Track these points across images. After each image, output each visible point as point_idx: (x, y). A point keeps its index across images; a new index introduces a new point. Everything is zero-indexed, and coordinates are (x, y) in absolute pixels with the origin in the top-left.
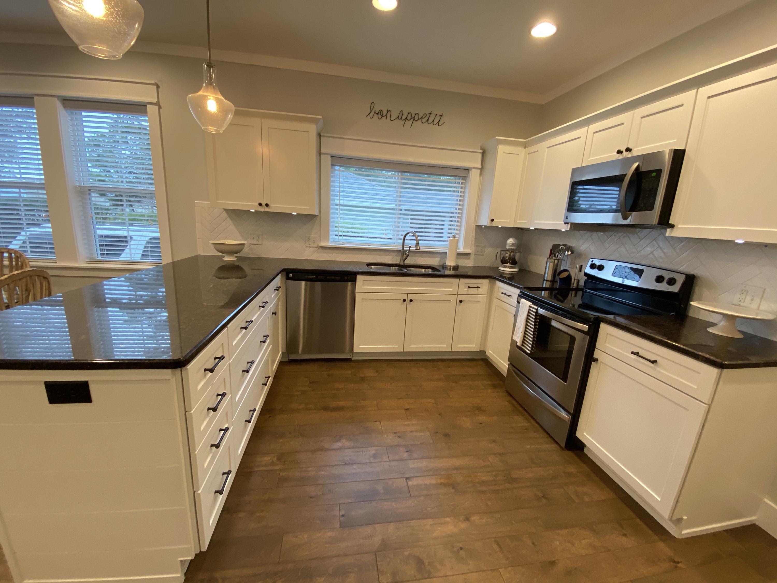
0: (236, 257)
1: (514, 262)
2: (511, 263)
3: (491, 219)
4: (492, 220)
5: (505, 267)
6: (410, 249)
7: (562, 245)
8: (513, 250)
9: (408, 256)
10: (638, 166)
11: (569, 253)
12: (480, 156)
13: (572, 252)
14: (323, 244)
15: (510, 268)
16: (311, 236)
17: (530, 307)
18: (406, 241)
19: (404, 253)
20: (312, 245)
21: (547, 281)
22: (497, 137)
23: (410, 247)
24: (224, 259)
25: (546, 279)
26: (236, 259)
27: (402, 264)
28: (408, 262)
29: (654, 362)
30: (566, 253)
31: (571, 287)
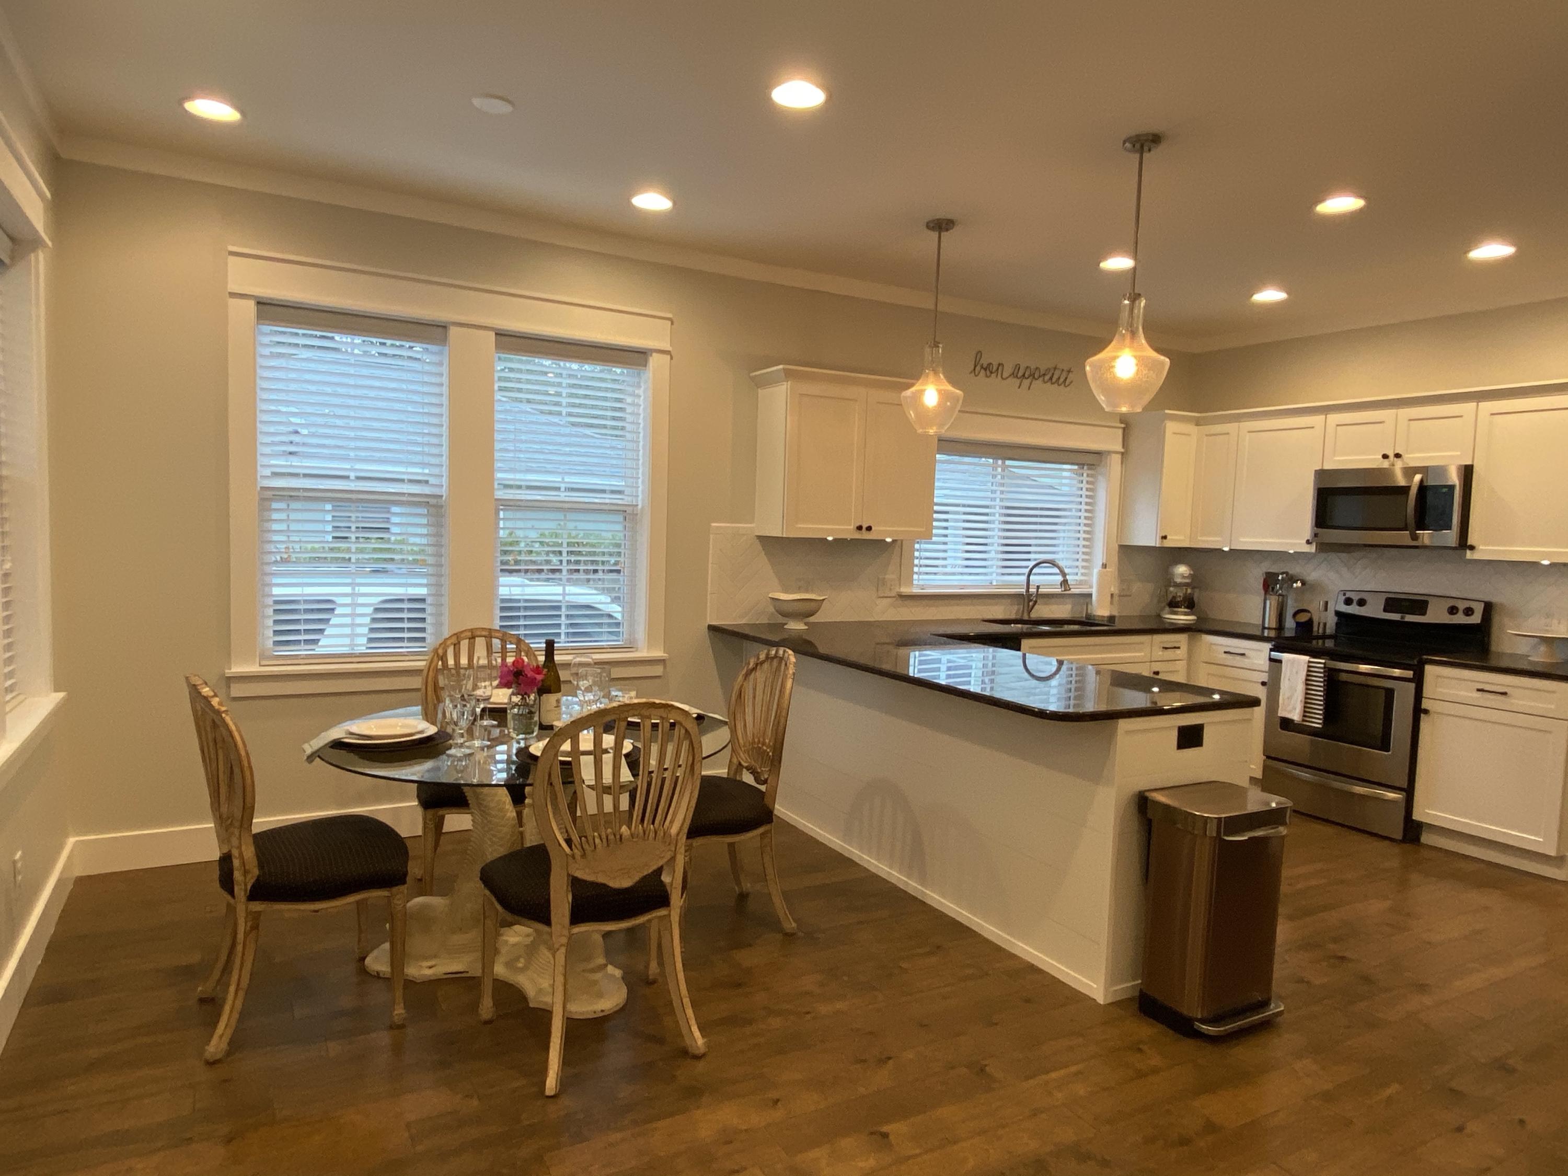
0: (806, 624)
1: (1190, 604)
2: (1187, 607)
3: (1164, 535)
4: (1165, 537)
5: (1176, 613)
6: (1037, 591)
7: (1282, 573)
8: (1187, 585)
9: (1036, 602)
10: (1422, 481)
11: (1299, 584)
12: (1120, 432)
13: (1303, 583)
14: (905, 590)
15: (1185, 615)
16: (887, 576)
17: (1309, 662)
18: (1032, 577)
19: (1028, 599)
20: (888, 594)
21: (1269, 628)
22: (1167, 411)
23: (1038, 587)
24: (786, 627)
25: (1266, 625)
26: (806, 627)
27: (1026, 617)
28: (1034, 615)
29: (1504, 694)
30: (1295, 585)
31: (1315, 634)
